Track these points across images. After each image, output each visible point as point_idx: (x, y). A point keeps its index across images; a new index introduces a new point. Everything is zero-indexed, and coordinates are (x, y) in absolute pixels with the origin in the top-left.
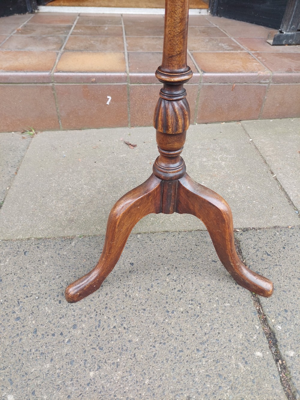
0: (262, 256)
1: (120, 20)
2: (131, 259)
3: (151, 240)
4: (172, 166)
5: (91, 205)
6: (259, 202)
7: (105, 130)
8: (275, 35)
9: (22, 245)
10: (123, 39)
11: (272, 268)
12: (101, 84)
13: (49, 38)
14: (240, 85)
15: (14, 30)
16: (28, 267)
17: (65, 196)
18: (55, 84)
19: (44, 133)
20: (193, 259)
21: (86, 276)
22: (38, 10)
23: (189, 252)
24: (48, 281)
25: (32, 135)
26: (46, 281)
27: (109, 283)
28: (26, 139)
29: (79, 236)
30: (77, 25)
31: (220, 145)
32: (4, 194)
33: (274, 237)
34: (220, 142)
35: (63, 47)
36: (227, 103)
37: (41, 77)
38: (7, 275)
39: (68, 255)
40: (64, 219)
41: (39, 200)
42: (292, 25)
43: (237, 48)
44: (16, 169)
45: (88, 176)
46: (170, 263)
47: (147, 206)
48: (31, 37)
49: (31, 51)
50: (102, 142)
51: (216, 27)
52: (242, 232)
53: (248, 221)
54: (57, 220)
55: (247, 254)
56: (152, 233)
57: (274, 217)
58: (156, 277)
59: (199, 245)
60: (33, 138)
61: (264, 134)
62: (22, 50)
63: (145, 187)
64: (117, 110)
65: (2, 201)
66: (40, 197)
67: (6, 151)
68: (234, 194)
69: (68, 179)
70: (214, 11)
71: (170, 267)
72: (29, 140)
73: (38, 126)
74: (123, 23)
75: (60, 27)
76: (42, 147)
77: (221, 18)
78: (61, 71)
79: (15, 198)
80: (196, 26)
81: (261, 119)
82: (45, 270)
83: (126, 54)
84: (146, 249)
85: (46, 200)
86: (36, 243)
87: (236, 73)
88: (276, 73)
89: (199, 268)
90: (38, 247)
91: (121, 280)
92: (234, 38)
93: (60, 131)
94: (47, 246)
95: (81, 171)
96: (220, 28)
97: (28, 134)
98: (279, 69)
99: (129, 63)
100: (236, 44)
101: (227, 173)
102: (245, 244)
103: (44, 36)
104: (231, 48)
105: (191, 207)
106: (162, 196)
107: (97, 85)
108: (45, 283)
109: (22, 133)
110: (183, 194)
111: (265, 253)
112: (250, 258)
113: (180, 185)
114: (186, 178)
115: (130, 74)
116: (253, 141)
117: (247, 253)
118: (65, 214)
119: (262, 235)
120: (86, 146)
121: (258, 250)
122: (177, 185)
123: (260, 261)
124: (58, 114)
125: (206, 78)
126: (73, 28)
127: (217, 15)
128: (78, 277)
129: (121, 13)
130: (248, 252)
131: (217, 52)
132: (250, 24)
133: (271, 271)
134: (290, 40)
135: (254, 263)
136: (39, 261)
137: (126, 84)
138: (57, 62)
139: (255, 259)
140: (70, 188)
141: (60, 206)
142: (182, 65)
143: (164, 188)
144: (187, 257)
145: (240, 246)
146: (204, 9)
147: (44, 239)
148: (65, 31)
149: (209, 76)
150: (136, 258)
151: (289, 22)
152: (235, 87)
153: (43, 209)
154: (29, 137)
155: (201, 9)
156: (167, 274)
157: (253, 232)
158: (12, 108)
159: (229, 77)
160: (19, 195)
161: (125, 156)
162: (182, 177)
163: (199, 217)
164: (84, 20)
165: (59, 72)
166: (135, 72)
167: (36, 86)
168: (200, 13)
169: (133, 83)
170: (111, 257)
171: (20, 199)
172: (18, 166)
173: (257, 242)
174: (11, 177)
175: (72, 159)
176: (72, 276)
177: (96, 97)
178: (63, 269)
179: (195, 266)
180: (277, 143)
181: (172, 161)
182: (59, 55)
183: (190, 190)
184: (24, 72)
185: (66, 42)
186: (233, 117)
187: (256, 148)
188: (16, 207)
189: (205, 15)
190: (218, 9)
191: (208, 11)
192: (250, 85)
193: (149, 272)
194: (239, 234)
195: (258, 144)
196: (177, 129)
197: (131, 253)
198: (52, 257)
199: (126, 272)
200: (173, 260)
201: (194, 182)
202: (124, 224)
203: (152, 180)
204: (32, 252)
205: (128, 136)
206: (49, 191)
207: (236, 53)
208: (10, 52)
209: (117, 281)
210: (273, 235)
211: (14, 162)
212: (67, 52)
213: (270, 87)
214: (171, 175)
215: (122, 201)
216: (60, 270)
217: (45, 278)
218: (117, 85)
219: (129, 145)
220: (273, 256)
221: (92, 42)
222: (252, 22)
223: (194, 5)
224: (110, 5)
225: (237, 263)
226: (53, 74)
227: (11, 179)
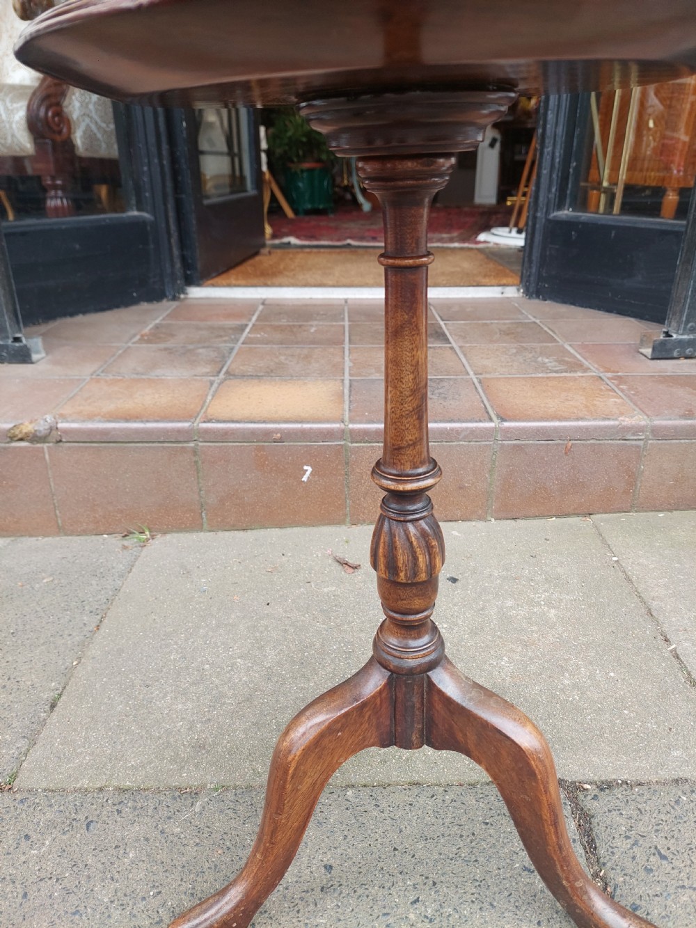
0: (648, 860)
1: (342, 313)
2: (328, 853)
3: (379, 806)
4: (413, 643)
5: (249, 707)
6: (636, 712)
7: (296, 530)
8: (655, 341)
9: (85, 805)
10: (344, 352)
11: (673, 896)
12: (292, 444)
13: (200, 351)
14: (583, 444)
15: (135, 335)
16: (89, 862)
17: (194, 684)
18: (201, 444)
19: (168, 537)
20: (476, 861)
21: (217, 897)
22: (187, 294)
23: (468, 840)
24: (130, 903)
25: (144, 542)
26: (125, 902)
27: (271, 918)
28: (131, 551)
29: (212, 786)
30: (258, 323)
31: (545, 568)
32: (65, 676)
33: (676, 807)
34: (545, 562)
35: (224, 370)
36: (557, 479)
37: (173, 430)
38: (41, 880)
39: (183, 836)
40: (185, 743)
41: (137, 693)
42: (687, 322)
43: (577, 366)
44: (99, 617)
45: (248, 637)
46: (420, 869)
47: (360, 731)
48: (166, 349)
49: (161, 379)
50: (287, 559)
51: (535, 323)
52: (596, 792)
53: (613, 763)
54: (168, 743)
55: (609, 853)
56: (382, 785)
57: (675, 753)
58: (384, 908)
59: (491, 824)
60: (145, 549)
61: (645, 545)
62: (143, 377)
63: (355, 686)
64: (323, 491)
65: (59, 692)
66: (140, 686)
67: (86, 576)
68: (578, 690)
69: (206, 644)
70: (531, 290)
71: (420, 880)
72: (135, 553)
73: (158, 523)
74: (346, 318)
75: (223, 328)
76: (160, 569)
77: (547, 302)
78: (213, 419)
79: (87, 685)
80: (492, 321)
81: (636, 511)
82: (126, 873)
83: (347, 382)
84: (366, 830)
85: (152, 693)
86: (116, 801)
87: (572, 421)
88: (659, 420)
89: (491, 887)
90: (119, 812)
91: (298, 912)
92: (570, 345)
93: (202, 533)
94: (140, 810)
95: (235, 625)
96: (543, 324)
97: (136, 540)
98: (666, 412)
99: (350, 402)
100: (575, 357)
101: (562, 637)
102: (605, 825)
103: (191, 347)
104: (562, 367)
105: (460, 736)
106: (393, 709)
107: (284, 445)
108: (123, 907)
109: (123, 537)
110: (439, 706)
111: (653, 850)
112: (617, 865)
113: (431, 685)
114: (446, 669)
115: (351, 426)
116: (621, 562)
117: (610, 850)
118: (188, 729)
119: (645, 802)
120: (252, 566)
121: (636, 843)
122: (425, 685)
123: (643, 874)
124: (202, 500)
125: (507, 430)
126: (248, 330)
127: (538, 297)
128: (199, 895)
129: (345, 297)
130: (612, 848)
131: (533, 375)
132: (607, 313)
133: (669, 903)
134: (688, 350)
135: (627, 878)
136: (116, 847)
137: (342, 443)
138: (208, 401)
139: (629, 865)
140: (208, 666)
141: (180, 710)
142: (418, 462)
143: (397, 691)
144: (463, 855)
145: (591, 829)
146: (512, 285)
147: (136, 790)
148: (233, 337)
149: (514, 428)
150: (339, 851)
151: (681, 317)
152: (571, 447)
153: (143, 714)
154: (136, 547)
155: (504, 285)
156: (411, 901)
157: (624, 793)
158: (110, 488)
159: (555, 429)
160: (95, 679)
161: (334, 591)
162: (435, 668)
163: (479, 762)
164: (272, 311)
165: (209, 421)
166: (360, 422)
167: (163, 447)
168: (502, 293)
169: (356, 442)
170: (275, 851)
171: (96, 689)
172: (105, 612)
173: (633, 821)
174: (85, 636)
175: (219, 596)
176: (185, 893)
177: (281, 467)
178: (168, 874)
179: (481, 881)
180: (675, 567)
181: (412, 633)
182: (215, 385)
183: (454, 699)
184: (142, 422)
185: (231, 359)
186: (572, 507)
187: (629, 579)
188: (85, 707)
189: (514, 297)
190: (539, 287)
191: (518, 290)
192: (604, 444)
193: (367, 892)
194: (589, 797)
195: (633, 568)
196: (416, 574)
197: (328, 837)
198: (147, 840)
199: (313, 890)
200: (427, 863)
201: (464, 679)
202: (305, 773)
203: (370, 671)
204: (104, 822)
205: (342, 545)
206: (162, 671)
207: (574, 377)
208: (121, 380)
209: (290, 914)
210: (672, 804)
211: (97, 601)
212: (230, 379)
213: (648, 448)
214: (412, 663)
215: (303, 719)
216: (161, 873)
217: (125, 895)
218: (324, 445)
219: (345, 565)
220: (673, 861)
221: (282, 358)
222: (609, 311)
223: (492, 277)
224: (325, 282)
225: (576, 880)
226: (198, 425)
227: (84, 641)
